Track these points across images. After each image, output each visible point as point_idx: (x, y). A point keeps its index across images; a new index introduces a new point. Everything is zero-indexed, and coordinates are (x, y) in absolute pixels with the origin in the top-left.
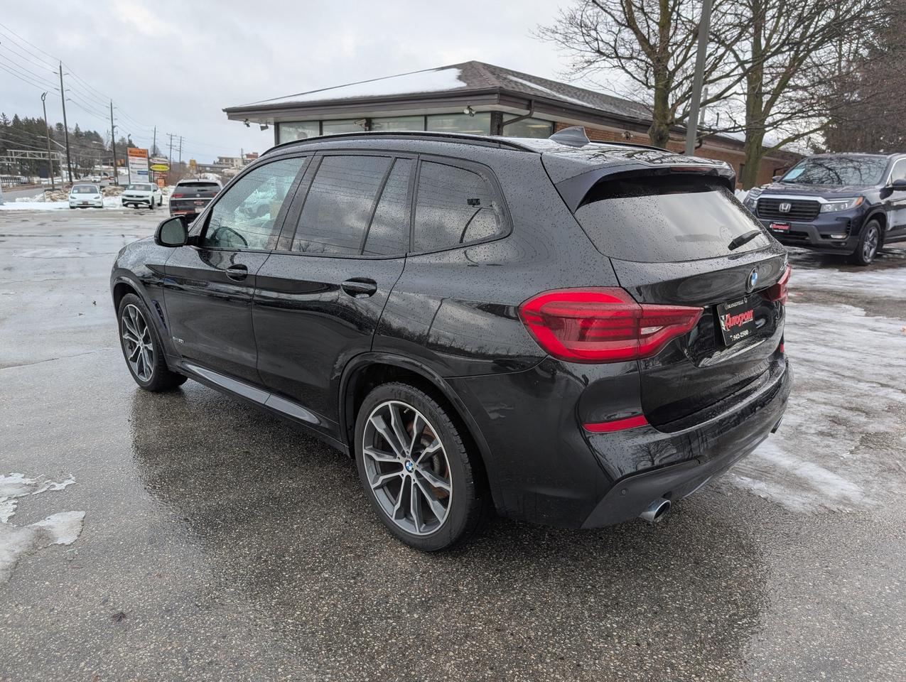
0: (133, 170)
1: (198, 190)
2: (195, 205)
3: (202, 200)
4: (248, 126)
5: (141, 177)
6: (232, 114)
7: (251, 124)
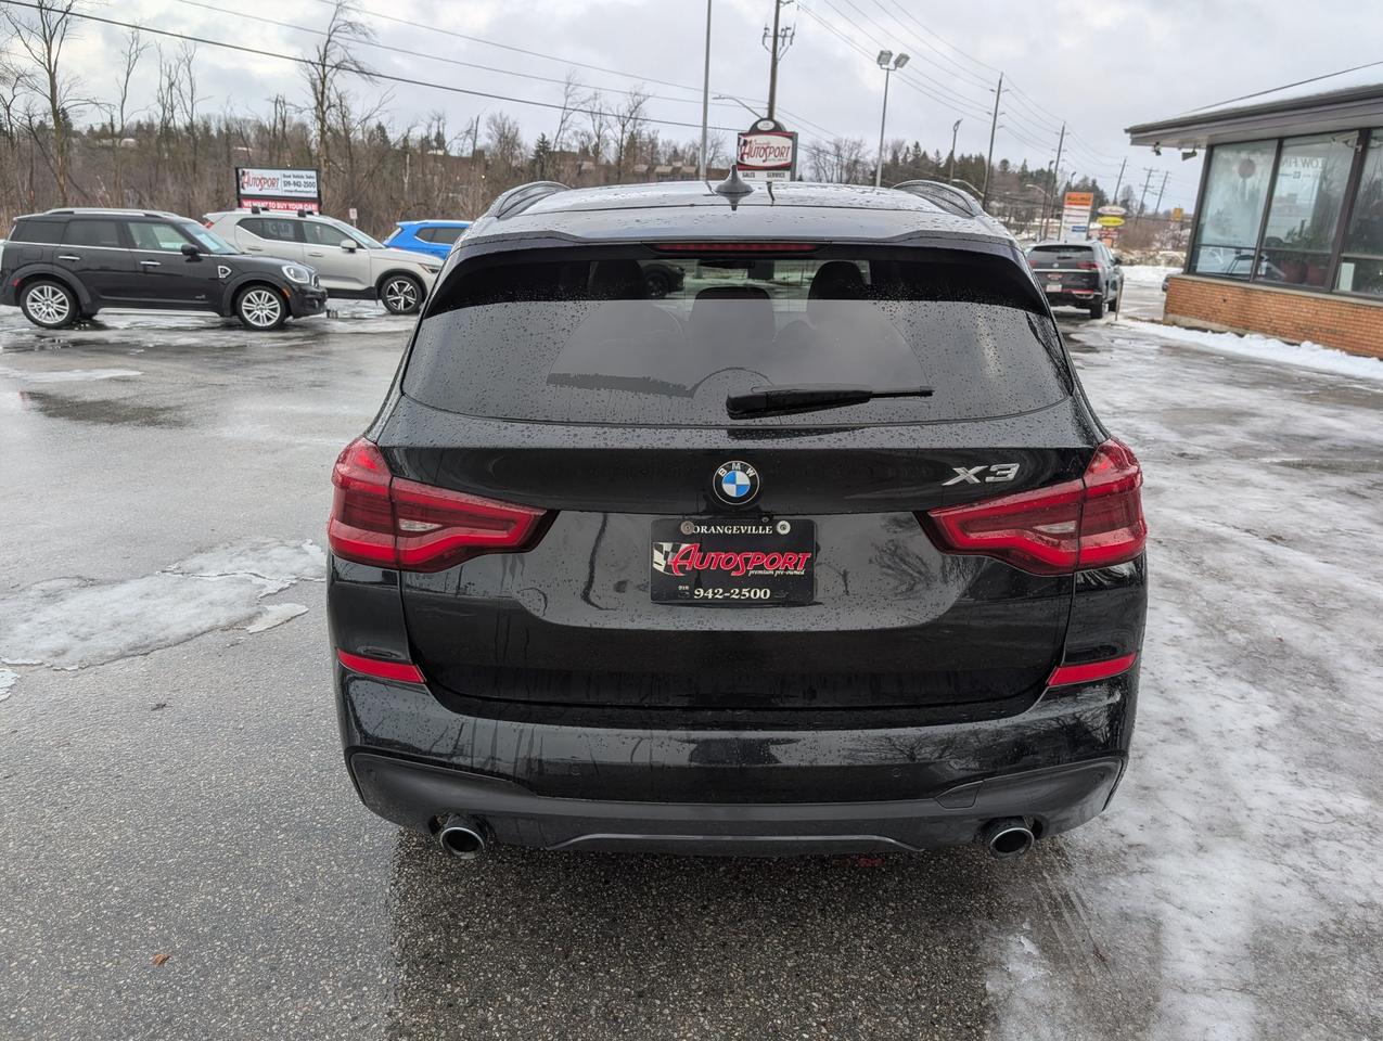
0: (1066, 225)
1: (1059, 258)
2: (1050, 280)
3: (1060, 273)
4: (1158, 153)
5: (1076, 235)
6: (1137, 135)
7: (1163, 150)
